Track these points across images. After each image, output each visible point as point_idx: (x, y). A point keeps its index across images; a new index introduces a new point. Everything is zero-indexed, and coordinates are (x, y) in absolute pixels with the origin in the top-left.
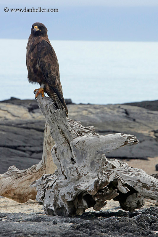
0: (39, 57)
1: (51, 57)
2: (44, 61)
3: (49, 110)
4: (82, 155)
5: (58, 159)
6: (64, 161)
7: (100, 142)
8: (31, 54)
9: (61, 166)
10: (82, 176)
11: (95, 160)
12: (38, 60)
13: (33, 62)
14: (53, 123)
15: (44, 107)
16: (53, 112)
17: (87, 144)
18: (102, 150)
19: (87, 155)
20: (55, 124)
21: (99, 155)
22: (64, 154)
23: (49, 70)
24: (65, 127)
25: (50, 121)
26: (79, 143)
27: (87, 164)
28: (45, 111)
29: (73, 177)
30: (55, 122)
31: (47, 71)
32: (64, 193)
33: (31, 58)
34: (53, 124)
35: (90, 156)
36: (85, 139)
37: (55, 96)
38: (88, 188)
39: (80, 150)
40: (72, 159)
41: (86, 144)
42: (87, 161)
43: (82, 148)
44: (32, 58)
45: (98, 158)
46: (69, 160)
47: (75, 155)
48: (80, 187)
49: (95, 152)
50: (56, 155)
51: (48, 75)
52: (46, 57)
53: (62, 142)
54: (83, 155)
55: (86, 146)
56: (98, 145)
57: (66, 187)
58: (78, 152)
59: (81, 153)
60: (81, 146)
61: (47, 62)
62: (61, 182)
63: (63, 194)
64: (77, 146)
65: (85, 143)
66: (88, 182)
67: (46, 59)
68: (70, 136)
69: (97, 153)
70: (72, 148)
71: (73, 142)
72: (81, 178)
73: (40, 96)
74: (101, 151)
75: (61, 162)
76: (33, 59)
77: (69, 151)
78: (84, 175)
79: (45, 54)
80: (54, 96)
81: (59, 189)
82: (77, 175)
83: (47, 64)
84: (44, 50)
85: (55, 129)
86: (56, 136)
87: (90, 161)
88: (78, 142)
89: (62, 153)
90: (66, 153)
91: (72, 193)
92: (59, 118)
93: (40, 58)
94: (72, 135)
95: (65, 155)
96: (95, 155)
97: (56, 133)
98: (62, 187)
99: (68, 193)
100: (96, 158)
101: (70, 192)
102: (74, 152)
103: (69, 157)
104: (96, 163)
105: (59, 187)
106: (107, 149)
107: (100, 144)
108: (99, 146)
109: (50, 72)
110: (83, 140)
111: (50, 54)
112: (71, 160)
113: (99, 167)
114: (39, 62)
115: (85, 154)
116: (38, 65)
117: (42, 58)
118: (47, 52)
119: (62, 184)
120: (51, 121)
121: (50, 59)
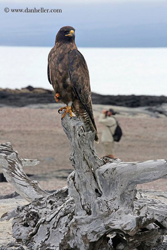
0: (71, 69)
1: (84, 68)
2: (77, 74)
3: (78, 132)
4: (110, 185)
5: (78, 191)
6: (86, 192)
7: (136, 171)
8: (60, 65)
9: (81, 199)
10: (113, 211)
11: (126, 191)
12: (69, 73)
13: (63, 75)
14: (80, 147)
15: (72, 129)
16: (81, 134)
17: (119, 172)
18: (138, 179)
19: (116, 186)
20: (81, 149)
21: (132, 185)
22: (87, 184)
23: (82, 84)
24: (91, 153)
25: (76, 146)
26: (108, 172)
27: (117, 196)
28: (72, 134)
29: (102, 213)
30: (81, 146)
31: (80, 85)
32: (87, 232)
33: (60, 70)
34: (79, 149)
35: (121, 187)
36: (115, 167)
37: (86, 116)
38: (126, 227)
39: (108, 179)
40: (97, 191)
41: (116, 173)
42: (116, 193)
43: (111, 177)
44: (62, 70)
45: (130, 190)
46: (92, 192)
47: (101, 185)
48: (114, 225)
49: (128, 182)
50: (75, 185)
51: (81, 91)
52: (79, 69)
53: (85, 171)
54: (112, 185)
55: (117, 175)
56: (133, 173)
57: (88, 225)
58: (105, 182)
59: (109, 184)
60: (110, 175)
61: (80, 76)
62: (82, 218)
63: (84, 234)
64: (106, 175)
65: (115, 171)
66: (121, 218)
67: (79, 72)
68: (95, 163)
69: (130, 183)
70: (98, 177)
71: (100, 170)
72: (112, 214)
73: (67, 115)
74: (136, 180)
75: (82, 194)
76: (63, 72)
77: (93, 181)
78: (114, 210)
79: (78, 66)
80: (84, 116)
81: (78, 226)
82: (107, 210)
83: (80, 78)
84: (76, 61)
85: (80, 155)
86: (79, 163)
87: (120, 193)
88: (107, 170)
89: (85, 184)
90: (89, 183)
91: (99, 232)
92: (87, 142)
93: (72, 71)
94: (98, 162)
95: (88, 186)
96: (127, 185)
97: (80, 160)
98: (82, 224)
99: (93, 232)
100: (127, 189)
101: (97, 231)
102: (100, 182)
103: (93, 188)
104: (127, 195)
105: (78, 224)
106: (145, 178)
107: (136, 173)
108: (135, 174)
109: (84, 88)
110: (114, 167)
111: (82, 66)
112: (95, 192)
113: (131, 200)
114: (72, 76)
115: (114, 184)
116: (69, 79)
117: (75, 71)
118: (80, 63)
119: (83, 221)
120: (78, 145)
121: (83, 71)
